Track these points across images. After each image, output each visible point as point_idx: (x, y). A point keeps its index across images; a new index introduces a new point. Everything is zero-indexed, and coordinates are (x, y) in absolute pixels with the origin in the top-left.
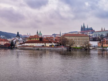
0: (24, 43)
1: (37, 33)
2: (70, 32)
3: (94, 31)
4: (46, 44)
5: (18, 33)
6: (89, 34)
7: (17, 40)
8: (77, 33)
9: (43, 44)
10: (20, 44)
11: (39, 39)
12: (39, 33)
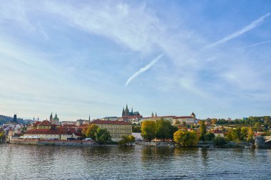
0: (23, 133)
1: (51, 116)
2: (106, 118)
3: (141, 117)
4: (62, 136)
5: (15, 116)
6: (133, 121)
7: (11, 128)
8: (115, 120)
9: (57, 136)
10: (16, 135)
11: (50, 127)
12: (54, 117)
